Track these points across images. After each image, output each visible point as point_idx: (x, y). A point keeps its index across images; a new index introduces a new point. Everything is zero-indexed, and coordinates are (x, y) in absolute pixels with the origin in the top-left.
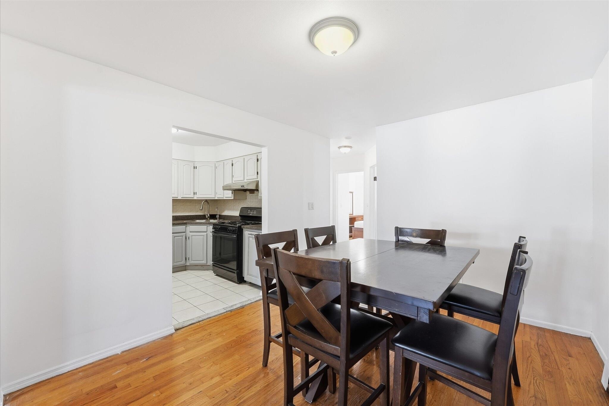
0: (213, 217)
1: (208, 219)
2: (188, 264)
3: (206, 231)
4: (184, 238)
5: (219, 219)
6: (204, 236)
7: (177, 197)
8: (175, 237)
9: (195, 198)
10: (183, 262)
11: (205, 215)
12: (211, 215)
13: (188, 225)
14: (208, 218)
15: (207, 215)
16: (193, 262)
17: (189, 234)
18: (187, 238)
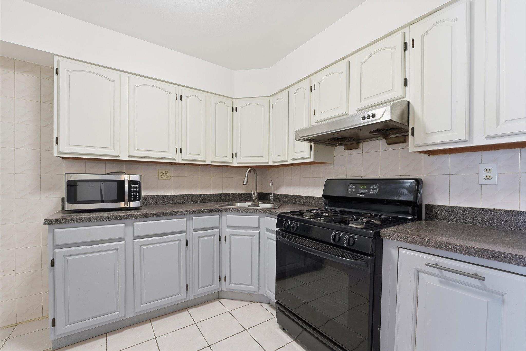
0: (264, 197)
1: (256, 201)
2: (223, 288)
3: (257, 226)
4: (217, 238)
5: (274, 201)
6: (254, 236)
7: (205, 161)
8: (199, 237)
9: (235, 164)
10: (215, 286)
11: (252, 193)
12: (259, 194)
13: (223, 213)
14: (256, 198)
15: (254, 193)
16: (232, 286)
17: (226, 232)
18: (223, 239)
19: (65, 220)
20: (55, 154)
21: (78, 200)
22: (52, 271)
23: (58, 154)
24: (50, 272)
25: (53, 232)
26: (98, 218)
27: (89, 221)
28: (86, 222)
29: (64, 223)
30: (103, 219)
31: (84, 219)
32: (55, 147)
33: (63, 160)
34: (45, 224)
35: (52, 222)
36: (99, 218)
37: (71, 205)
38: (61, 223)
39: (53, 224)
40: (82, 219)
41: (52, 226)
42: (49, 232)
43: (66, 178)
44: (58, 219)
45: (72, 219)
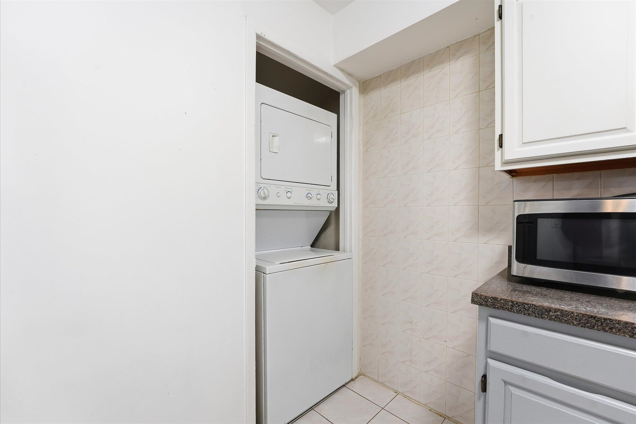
19: (510, 304)
20: (498, 166)
21: (540, 256)
22: (482, 398)
23: (502, 166)
24: (479, 399)
25: (487, 321)
26: (594, 321)
27: (567, 322)
28: (560, 321)
29: (508, 310)
30: (611, 329)
31: (555, 312)
32: (498, 153)
33: (511, 179)
34: (473, 302)
35: (486, 302)
36: (596, 321)
37: (524, 267)
38: (503, 308)
39: (487, 306)
40: (549, 310)
41: (487, 311)
42: (480, 318)
43: (516, 210)
44: (498, 298)
45: (524, 306)
